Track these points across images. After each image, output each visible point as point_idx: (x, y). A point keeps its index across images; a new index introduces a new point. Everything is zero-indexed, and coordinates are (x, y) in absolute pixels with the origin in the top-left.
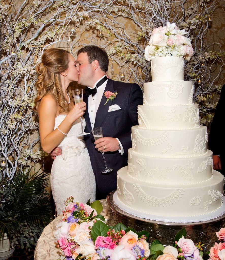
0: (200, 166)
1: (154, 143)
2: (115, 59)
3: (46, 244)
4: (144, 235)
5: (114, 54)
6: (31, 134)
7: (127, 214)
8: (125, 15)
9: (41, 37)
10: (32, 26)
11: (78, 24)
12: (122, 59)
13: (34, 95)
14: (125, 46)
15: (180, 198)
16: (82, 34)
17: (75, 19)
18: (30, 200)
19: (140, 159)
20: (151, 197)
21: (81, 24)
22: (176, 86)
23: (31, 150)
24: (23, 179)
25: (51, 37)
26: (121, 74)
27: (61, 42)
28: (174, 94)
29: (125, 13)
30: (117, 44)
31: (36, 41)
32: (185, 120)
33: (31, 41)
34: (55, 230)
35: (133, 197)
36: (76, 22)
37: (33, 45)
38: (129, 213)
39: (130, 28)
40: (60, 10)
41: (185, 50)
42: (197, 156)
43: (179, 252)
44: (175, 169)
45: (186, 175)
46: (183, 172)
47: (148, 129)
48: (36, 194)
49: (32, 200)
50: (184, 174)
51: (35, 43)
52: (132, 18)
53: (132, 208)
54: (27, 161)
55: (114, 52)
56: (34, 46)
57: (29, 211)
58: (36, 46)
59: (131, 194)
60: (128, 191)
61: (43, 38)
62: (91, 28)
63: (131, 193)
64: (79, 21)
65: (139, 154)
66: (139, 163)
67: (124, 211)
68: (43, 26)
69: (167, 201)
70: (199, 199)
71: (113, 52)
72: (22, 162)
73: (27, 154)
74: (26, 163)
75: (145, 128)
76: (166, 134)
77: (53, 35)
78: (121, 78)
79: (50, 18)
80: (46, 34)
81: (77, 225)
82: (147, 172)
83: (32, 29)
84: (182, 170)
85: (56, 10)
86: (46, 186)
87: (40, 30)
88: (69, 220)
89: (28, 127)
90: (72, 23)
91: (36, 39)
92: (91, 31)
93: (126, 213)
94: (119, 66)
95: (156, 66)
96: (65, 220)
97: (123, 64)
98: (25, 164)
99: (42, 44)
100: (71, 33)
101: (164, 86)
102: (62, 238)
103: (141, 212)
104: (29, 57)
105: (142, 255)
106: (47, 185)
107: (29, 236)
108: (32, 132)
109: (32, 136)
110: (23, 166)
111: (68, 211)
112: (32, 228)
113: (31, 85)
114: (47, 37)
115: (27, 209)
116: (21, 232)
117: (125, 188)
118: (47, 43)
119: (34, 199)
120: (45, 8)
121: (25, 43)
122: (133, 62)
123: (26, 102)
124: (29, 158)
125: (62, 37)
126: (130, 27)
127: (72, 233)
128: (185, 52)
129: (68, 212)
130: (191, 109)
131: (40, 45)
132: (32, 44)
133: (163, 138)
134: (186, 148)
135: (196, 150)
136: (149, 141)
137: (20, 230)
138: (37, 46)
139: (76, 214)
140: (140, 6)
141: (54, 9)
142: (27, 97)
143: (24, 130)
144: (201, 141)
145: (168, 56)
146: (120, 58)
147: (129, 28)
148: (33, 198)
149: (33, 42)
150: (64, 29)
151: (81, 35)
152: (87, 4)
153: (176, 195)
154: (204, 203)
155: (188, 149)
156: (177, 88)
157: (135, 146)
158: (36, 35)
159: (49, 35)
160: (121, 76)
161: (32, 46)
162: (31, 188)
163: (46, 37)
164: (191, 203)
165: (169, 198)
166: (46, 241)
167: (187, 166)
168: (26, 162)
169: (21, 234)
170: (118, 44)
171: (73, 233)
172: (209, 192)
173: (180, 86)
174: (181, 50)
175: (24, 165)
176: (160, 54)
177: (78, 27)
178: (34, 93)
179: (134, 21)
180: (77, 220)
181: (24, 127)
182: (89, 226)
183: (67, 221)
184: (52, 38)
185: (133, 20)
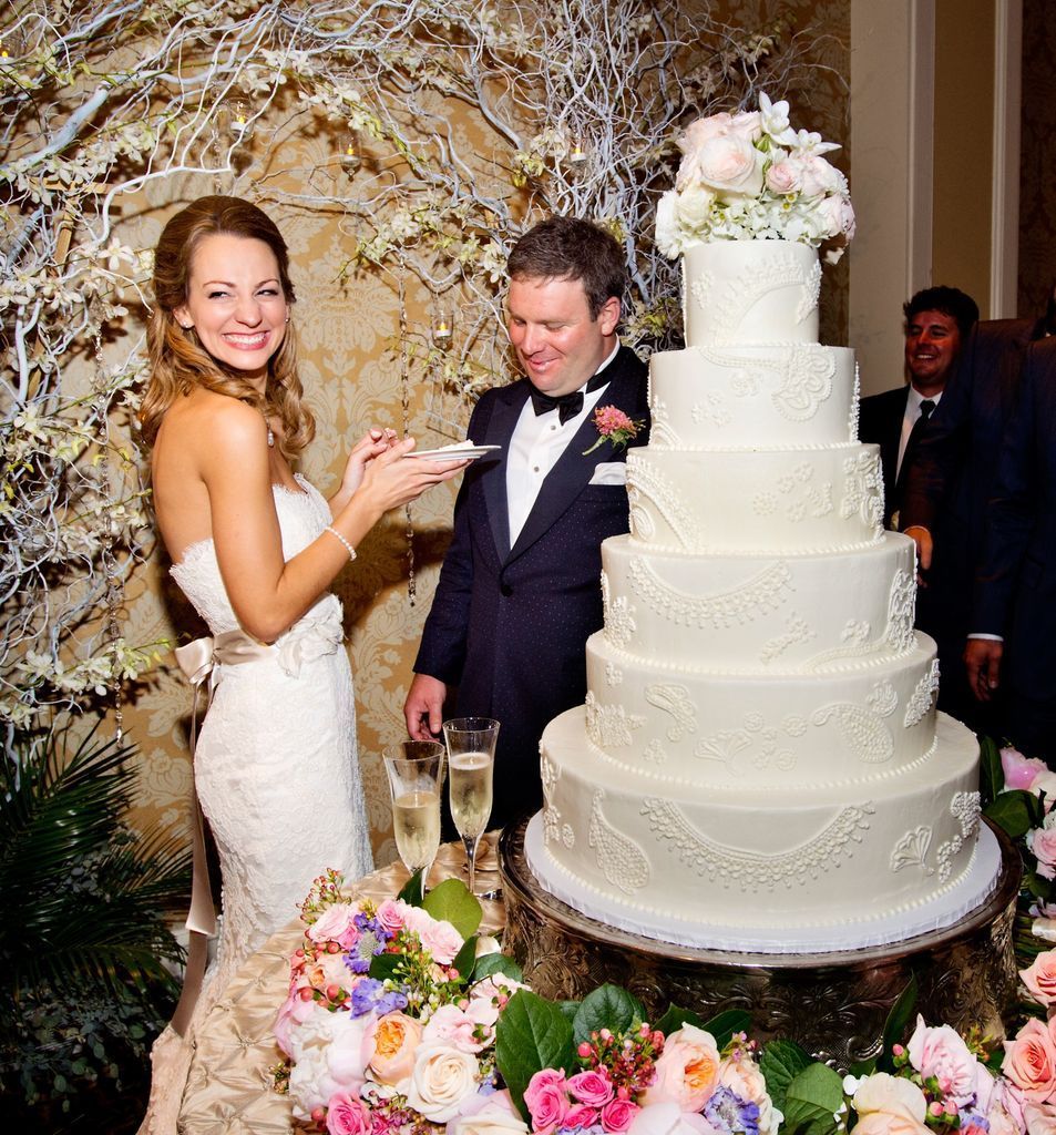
0: (913, 697)
1: (732, 613)
2: (413, 262)
3: (230, 1123)
4: (743, 1036)
5: (410, 241)
6: (54, 584)
7: (623, 935)
8: (449, 85)
9: (93, 147)
10: (47, 92)
11: (265, 104)
12: (448, 261)
13: (63, 406)
14: (453, 211)
15: (856, 843)
16: (278, 147)
17: (251, 79)
18: (59, 876)
19: (669, 689)
20: (732, 853)
21: (279, 105)
22: (808, 366)
23: (52, 654)
24: (18, 788)
25: (140, 148)
26: (438, 323)
27: (192, 173)
28: (800, 400)
29: (448, 76)
30: (419, 201)
31: (67, 161)
32: (847, 512)
33: (41, 162)
34: (252, 1036)
35: (647, 859)
36: (253, 91)
37: (56, 182)
38: (632, 930)
39: (465, 140)
40: (180, 37)
41: (836, 215)
42: (894, 658)
43: (930, 1098)
44: (825, 720)
45: (865, 743)
46: (856, 731)
47: (692, 553)
48: (85, 848)
49: (64, 880)
50: (860, 739)
51: (63, 170)
52: (474, 101)
53: (641, 908)
54: (35, 705)
55: (409, 233)
56: (59, 187)
57: (52, 930)
58: (68, 187)
59: (635, 844)
60: (617, 832)
61: (101, 153)
62: (321, 122)
63: (633, 841)
64: (267, 88)
65: (657, 664)
66: (664, 703)
67: (607, 922)
68: (100, 97)
69: (807, 861)
70: (922, 836)
71: (403, 231)
72: (9, 714)
73: (33, 674)
74: (32, 717)
75: (678, 550)
76: (784, 572)
77: (151, 141)
78: (439, 339)
79: (135, 63)
80: (115, 134)
81: (406, 1020)
82: (705, 743)
83: (47, 110)
84: (853, 724)
85: (159, 35)
86: (125, 809)
87: (84, 114)
88: (363, 1004)
89: (43, 550)
90: (238, 95)
91: (68, 153)
92: (324, 138)
93: (619, 930)
94: (432, 291)
95: (713, 278)
96: (312, 992)
97: (449, 279)
98: (27, 721)
99: (99, 179)
100: (234, 138)
101: (761, 365)
102: (340, 1097)
103: (685, 919)
104: (32, 236)
105: (749, 1127)
106: (127, 804)
107: (60, 1046)
108: (61, 577)
109: (59, 592)
110: (16, 731)
111: (324, 946)
112: (72, 1002)
113: (46, 361)
114: (122, 150)
115: (42, 920)
116: (25, 1034)
117: (602, 817)
118: (122, 178)
119: (77, 872)
120: (103, 17)
121: (9, 170)
122: (488, 275)
123: (31, 439)
124: (47, 691)
125: (193, 156)
126: (465, 137)
127: (386, 1065)
128: (837, 224)
129: (328, 951)
130: (866, 465)
131: (85, 181)
132: (47, 174)
133: (771, 593)
134: (860, 628)
135: (892, 636)
136: (705, 605)
137: (19, 1024)
138: (73, 188)
139: (395, 971)
140: (520, 51)
141: (146, 30)
142: (36, 417)
143: (21, 570)
144: (905, 596)
145: (767, 238)
146: (435, 256)
147: (461, 138)
148: (72, 869)
149: (51, 166)
150: (200, 122)
151: (275, 151)
152: (301, 19)
153: (840, 835)
154: (939, 851)
155: (866, 633)
156: (813, 376)
157: (634, 628)
158: (64, 136)
159: (132, 138)
160: (438, 328)
161: (50, 183)
162: (60, 823)
163: (116, 147)
164: (897, 857)
165: (814, 848)
166: (223, 1106)
167: (871, 703)
168: (33, 710)
169: (23, 1041)
170: (425, 199)
171: (392, 1067)
172: (952, 803)
173: (820, 366)
174: (819, 215)
175: (23, 725)
176: (735, 230)
177: (263, 117)
178: (60, 401)
179: (482, 112)
180: (402, 998)
181: (18, 556)
182: (477, 1025)
183: (348, 1009)
184: (145, 155)
185: (479, 107)
